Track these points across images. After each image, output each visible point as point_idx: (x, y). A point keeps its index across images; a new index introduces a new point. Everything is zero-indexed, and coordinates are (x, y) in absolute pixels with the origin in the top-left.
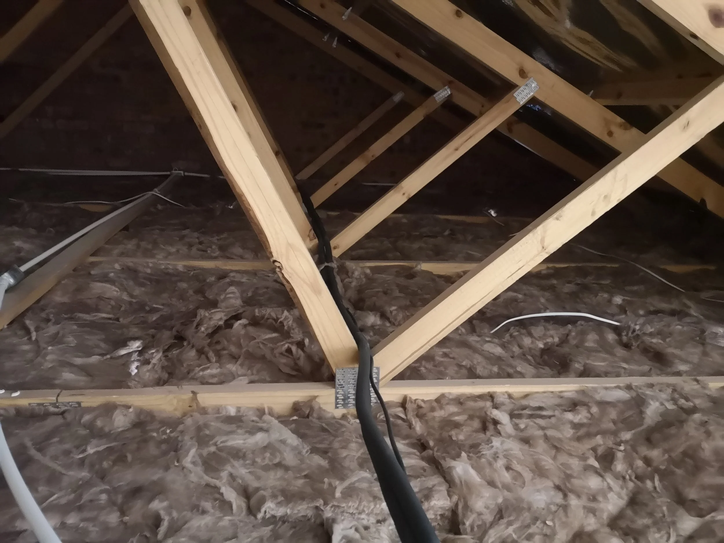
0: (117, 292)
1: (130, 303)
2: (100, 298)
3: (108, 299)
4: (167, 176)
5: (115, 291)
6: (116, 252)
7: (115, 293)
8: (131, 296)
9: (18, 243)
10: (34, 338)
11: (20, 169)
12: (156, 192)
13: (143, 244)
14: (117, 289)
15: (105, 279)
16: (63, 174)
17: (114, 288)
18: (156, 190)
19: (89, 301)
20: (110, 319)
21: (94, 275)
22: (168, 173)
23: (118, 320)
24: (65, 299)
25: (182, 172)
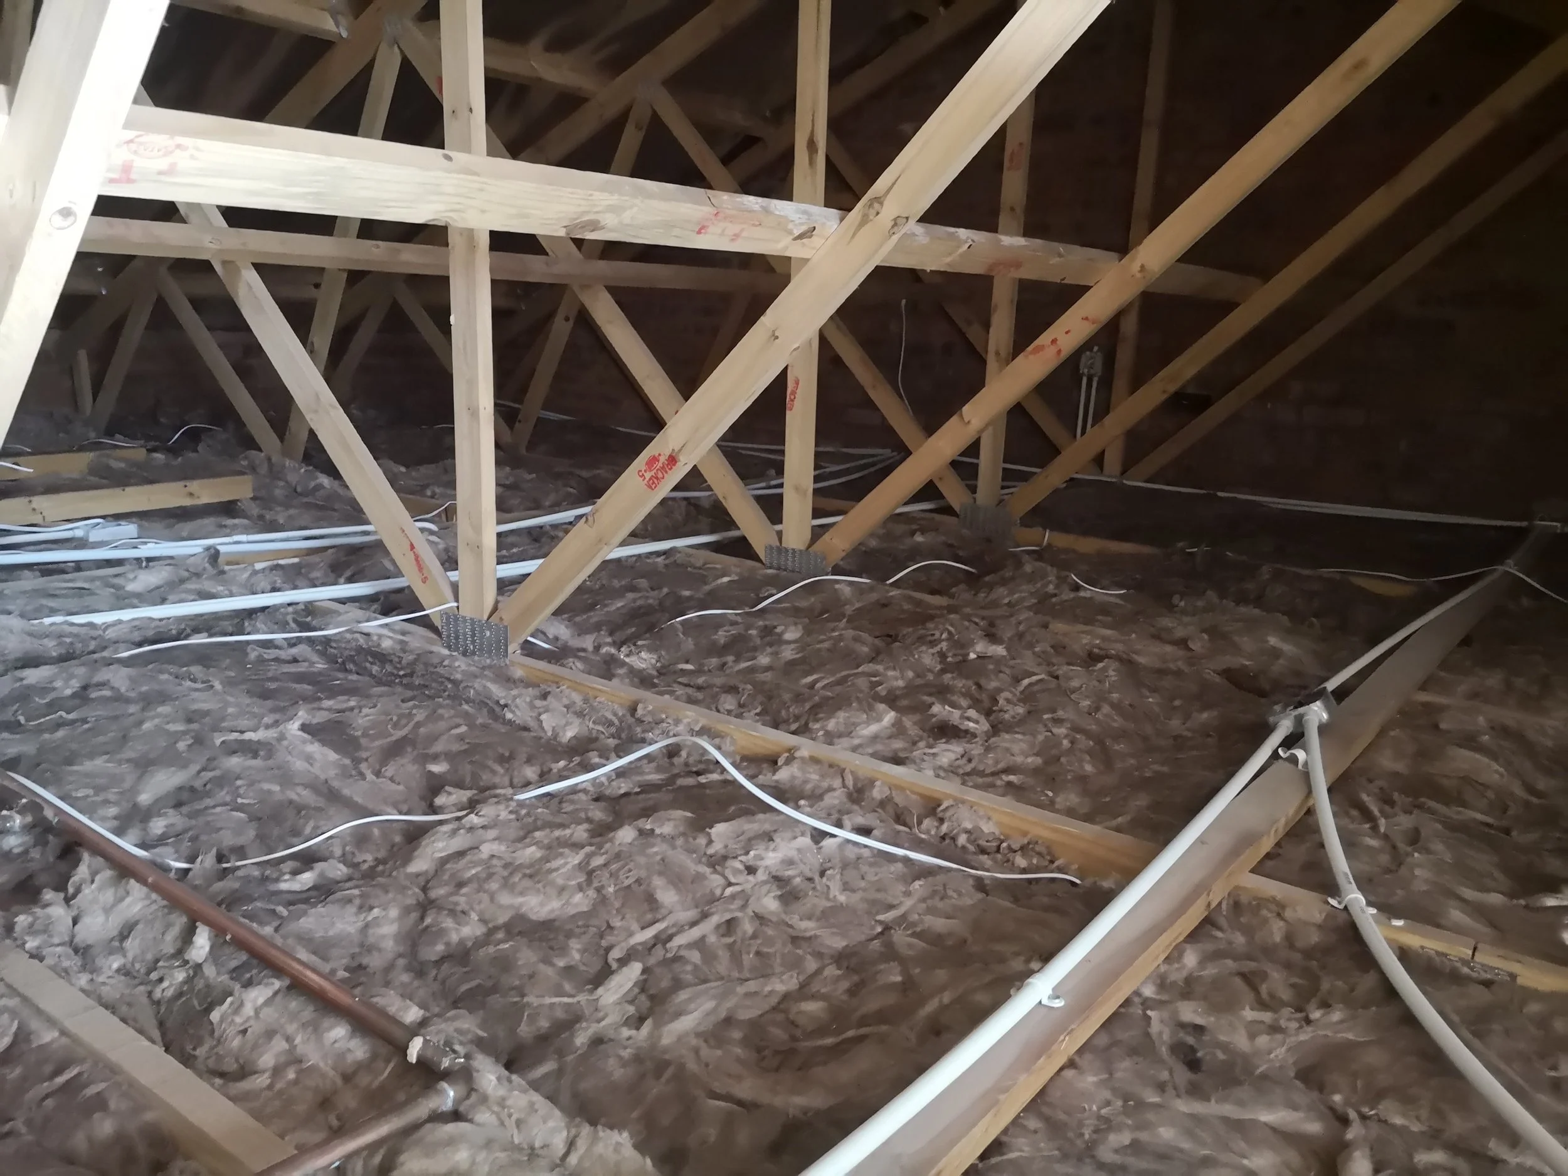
0: (1502, 775)
1: (1527, 804)
2: (1467, 780)
3: (1481, 784)
4: (1521, 533)
5: (1496, 772)
6: (1462, 688)
7: (1497, 776)
8: (1531, 790)
9: (1273, 641)
10: (1382, 830)
11: (1220, 494)
12: (1510, 567)
13: (1519, 682)
14: (1501, 770)
15: (1470, 741)
16: (1299, 508)
17: (1496, 767)
18: (1510, 562)
19: (1445, 782)
20: (1488, 825)
21: (1448, 732)
22: (1524, 524)
23: (1507, 831)
24: (1400, 767)
25: (1559, 525)
